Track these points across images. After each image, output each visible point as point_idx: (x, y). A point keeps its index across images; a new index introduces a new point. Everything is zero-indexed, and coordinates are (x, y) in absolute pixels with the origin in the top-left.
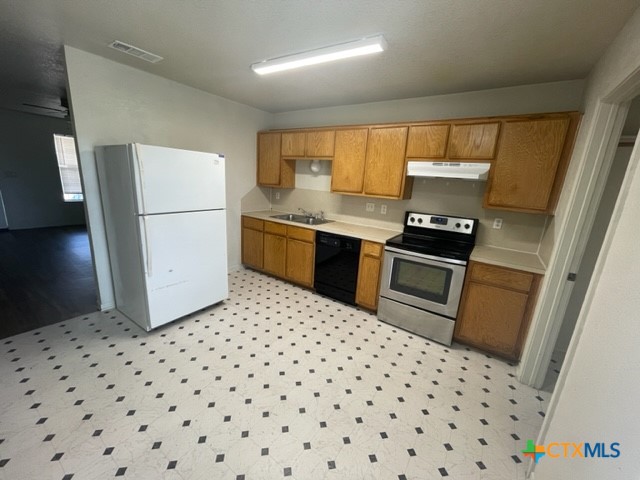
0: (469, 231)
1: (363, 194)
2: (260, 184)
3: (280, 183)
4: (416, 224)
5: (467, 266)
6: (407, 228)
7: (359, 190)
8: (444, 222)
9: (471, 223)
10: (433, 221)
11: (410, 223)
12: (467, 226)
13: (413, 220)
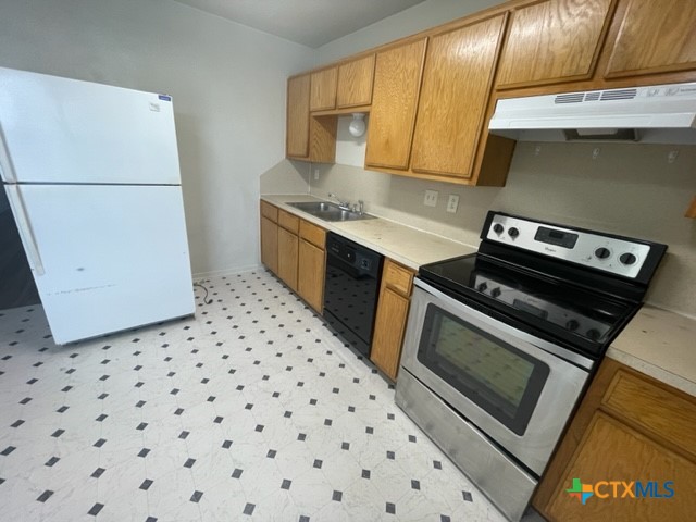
0: (632, 272)
1: (409, 173)
2: (289, 156)
3: (308, 155)
4: (505, 238)
5: (593, 373)
6: (487, 244)
7: (404, 164)
8: (568, 241)
9: (642, 252)
10: (541, 236)
11: (492, 235)
12: (628, 259)
13: (499, 229)
